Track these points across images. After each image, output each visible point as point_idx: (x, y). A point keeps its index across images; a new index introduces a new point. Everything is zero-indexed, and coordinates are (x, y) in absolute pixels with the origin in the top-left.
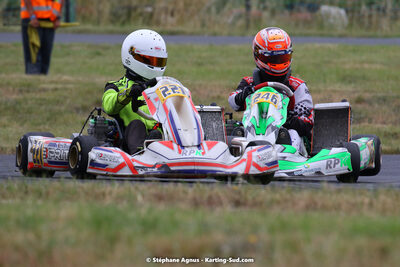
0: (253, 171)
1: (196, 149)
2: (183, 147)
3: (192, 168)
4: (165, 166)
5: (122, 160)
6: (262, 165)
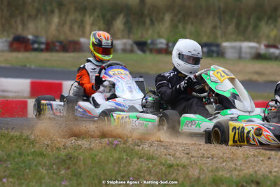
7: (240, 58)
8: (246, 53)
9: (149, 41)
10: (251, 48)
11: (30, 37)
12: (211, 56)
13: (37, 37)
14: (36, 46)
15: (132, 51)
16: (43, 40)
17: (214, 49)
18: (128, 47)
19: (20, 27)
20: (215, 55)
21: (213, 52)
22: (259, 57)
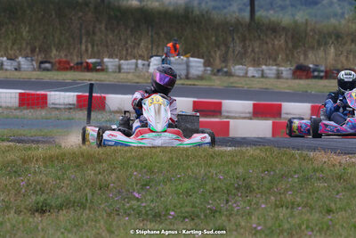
11: (311, 66)
13: (317, 66)
14: (316, 74)
16: (323, 68)
19: (302, 57)
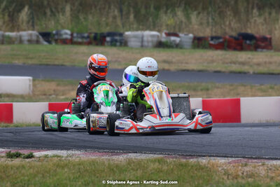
0: (199, 127)
1: (168, 118)
2: (162, 117)
3: (166, 127)
4: (153, 127)
5: (131, 125)
6: (203, 124)
7: (142, 46)
8: (148, 42)
9: (54, 32)
10: (153, 36)
12: (115, 45)
15: (38, 42)
17: (117, 38)
18: (34, 38)
20: (118, 44)
21: (116, 41)
22: (160, 45)
